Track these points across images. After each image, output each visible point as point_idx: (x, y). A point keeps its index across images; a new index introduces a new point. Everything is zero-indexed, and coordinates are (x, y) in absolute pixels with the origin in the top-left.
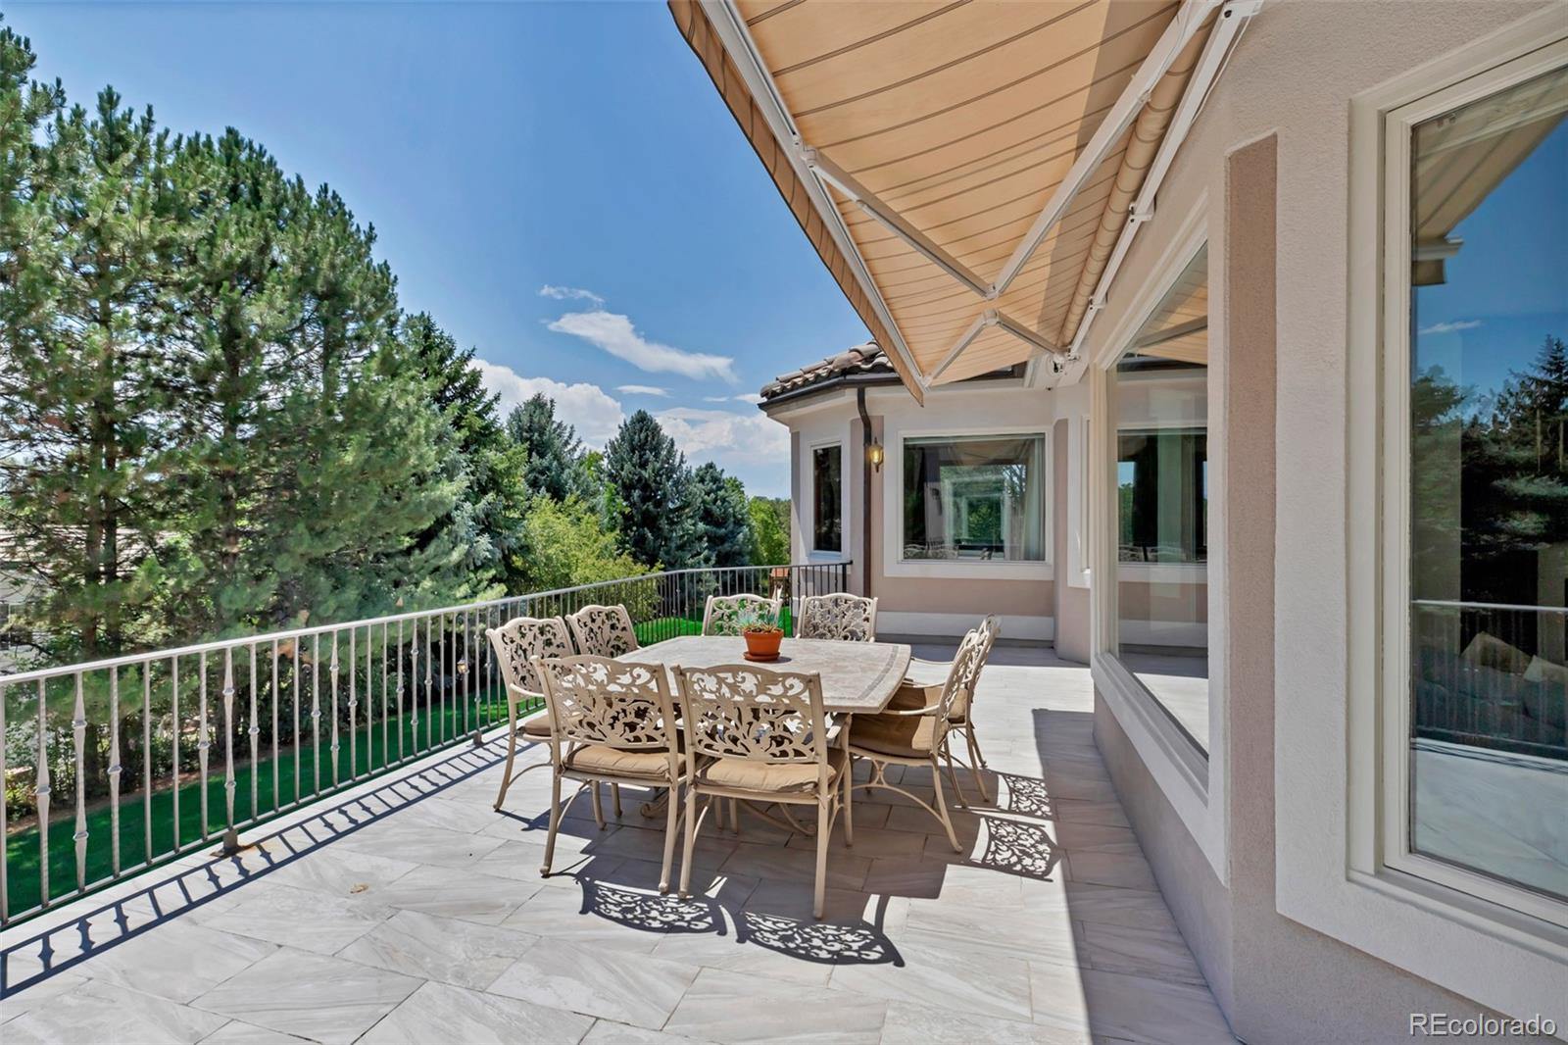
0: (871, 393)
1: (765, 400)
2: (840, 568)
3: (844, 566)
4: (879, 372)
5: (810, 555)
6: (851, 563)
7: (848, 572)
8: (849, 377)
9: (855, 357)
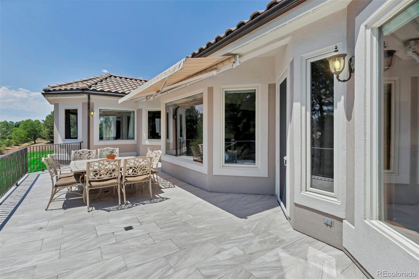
0: (92, 96)
1: (44, 92)
2: (79, 143)
3: (80, 143)
4: (94, 91)
5: (63, 140)
6: (82, 142)
7: (82, 145)
8: (85, 91)
9: (87, 86)
